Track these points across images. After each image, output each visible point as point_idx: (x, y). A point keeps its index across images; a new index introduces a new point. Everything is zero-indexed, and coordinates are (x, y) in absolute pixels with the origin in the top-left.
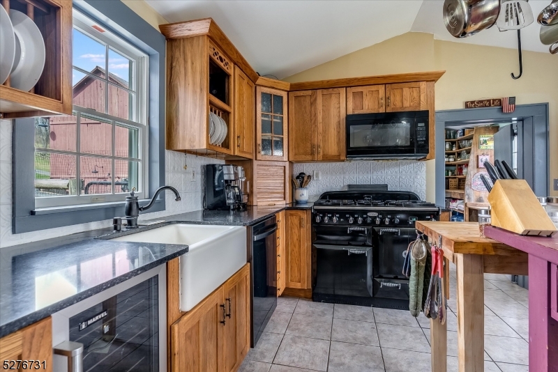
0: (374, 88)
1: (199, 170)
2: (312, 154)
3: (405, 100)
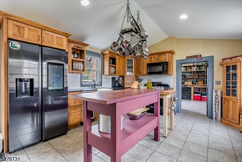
0: (155, 56)
1: (111, 78)
2: (140, 74)
3: (163, 59)
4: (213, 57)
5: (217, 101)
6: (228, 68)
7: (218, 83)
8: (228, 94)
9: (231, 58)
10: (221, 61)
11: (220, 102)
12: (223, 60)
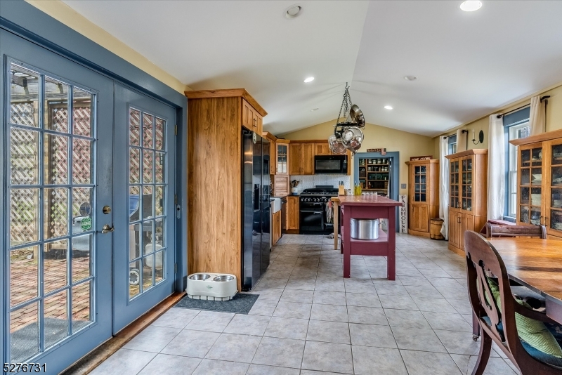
2: (300, 171)
4: (398, 153)
5: (404, 208)
6: (417, 169)
7: (404, 186)
8: (417, 199)
9: (420, 158)
10: (409, 160)
11: (407, 210)
12: (411, 158)
